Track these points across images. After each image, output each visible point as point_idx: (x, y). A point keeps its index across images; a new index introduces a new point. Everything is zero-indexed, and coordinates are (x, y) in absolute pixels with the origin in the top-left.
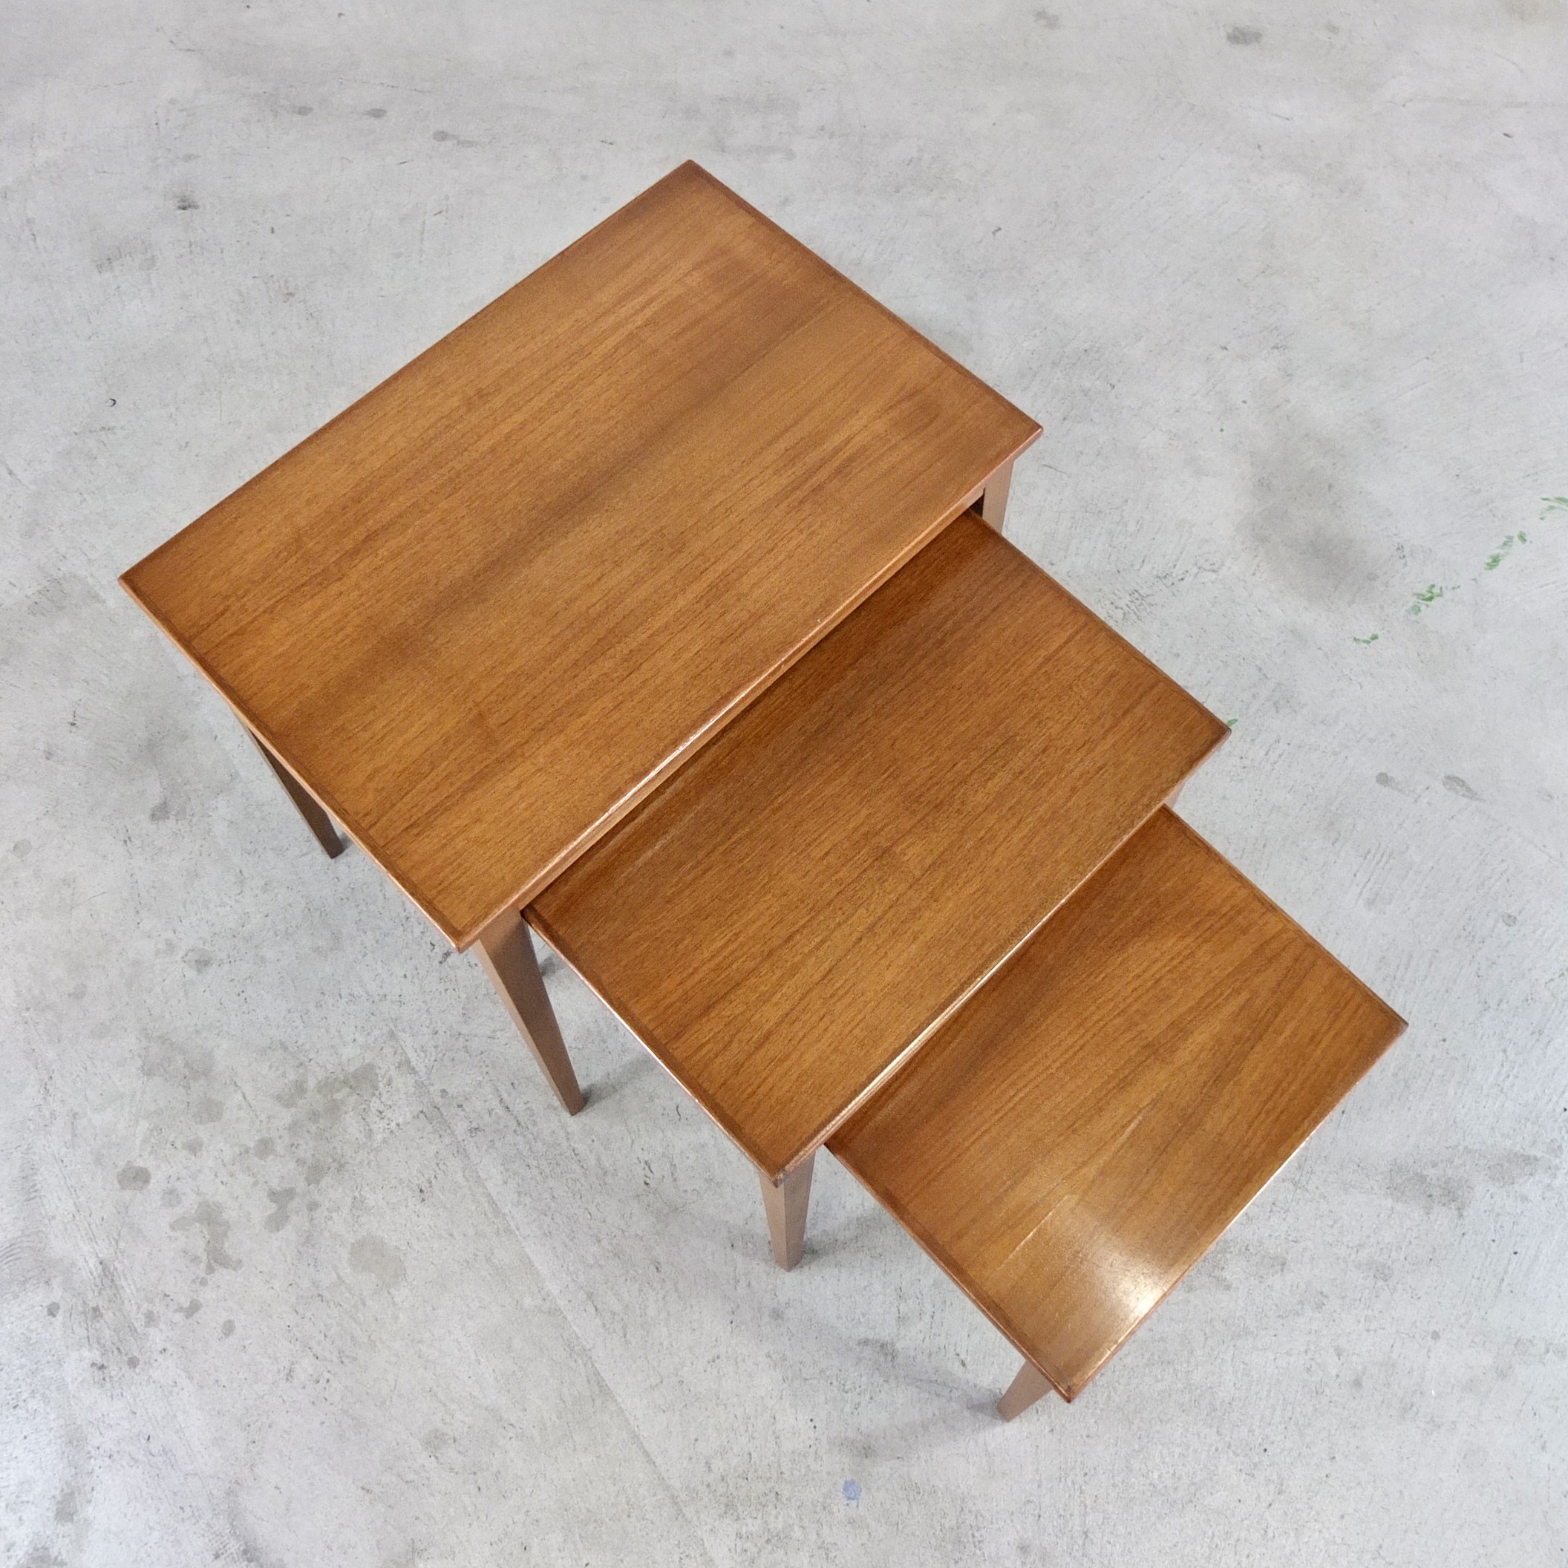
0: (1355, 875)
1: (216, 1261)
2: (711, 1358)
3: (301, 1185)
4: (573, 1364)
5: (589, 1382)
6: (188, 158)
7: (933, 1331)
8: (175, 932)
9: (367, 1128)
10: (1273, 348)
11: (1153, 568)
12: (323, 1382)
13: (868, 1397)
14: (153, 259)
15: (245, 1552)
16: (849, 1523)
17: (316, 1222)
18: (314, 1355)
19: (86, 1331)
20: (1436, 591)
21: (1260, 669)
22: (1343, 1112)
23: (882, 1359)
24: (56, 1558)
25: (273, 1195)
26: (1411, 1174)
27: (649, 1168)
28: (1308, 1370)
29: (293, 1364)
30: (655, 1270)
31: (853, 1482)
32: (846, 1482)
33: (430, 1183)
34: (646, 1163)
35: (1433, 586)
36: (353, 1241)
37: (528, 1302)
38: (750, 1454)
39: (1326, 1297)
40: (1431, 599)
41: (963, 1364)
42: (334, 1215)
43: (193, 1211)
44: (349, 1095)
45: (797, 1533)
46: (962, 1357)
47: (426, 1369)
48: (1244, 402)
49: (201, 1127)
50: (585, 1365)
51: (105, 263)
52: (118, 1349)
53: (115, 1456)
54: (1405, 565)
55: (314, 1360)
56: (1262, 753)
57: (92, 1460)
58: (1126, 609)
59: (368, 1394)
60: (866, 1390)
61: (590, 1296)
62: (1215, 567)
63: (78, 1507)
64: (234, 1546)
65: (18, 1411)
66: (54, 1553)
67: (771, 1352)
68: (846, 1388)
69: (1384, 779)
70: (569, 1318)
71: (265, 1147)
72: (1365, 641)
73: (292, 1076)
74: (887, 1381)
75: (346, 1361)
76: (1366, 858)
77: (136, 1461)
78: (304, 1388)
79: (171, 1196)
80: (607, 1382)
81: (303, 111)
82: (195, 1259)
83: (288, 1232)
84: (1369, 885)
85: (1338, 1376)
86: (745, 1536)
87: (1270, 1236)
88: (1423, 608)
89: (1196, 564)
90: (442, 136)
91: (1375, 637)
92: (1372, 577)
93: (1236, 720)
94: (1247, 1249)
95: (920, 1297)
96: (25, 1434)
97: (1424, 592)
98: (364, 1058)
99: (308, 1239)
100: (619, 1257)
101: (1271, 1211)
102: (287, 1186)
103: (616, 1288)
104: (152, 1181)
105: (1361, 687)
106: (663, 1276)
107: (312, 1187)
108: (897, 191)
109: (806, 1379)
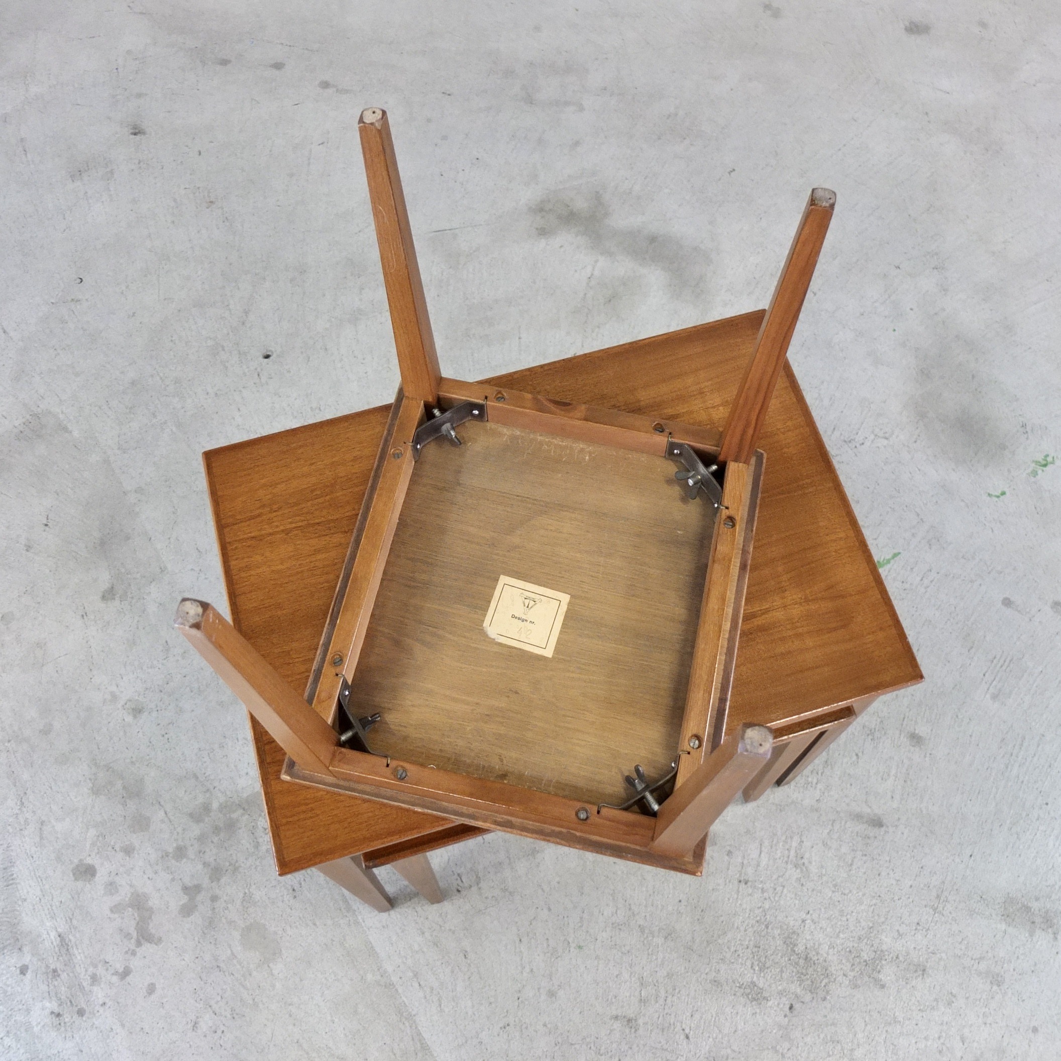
0: (984, 675)
1: (143, 938)
2: (502, 1025)
3: (206, 882)
4: (401, 1025)
5: (413, 1039)
6: (139, 96)
7: (666, 1011)
8: (118, 687)
9: (255, 840)
10: (933, 268)
11: (841, 434)
12: (219, 1032)
14: (112, 172)
17: (217, 911)
18: (213, 1012)
19: (47, 987)
20: (1050, 459)
21: (918, 515)
22: (971, 856)
23: (627, 1031)
25: (185, 889)
26: (1020, 905)
27: (461, 879)
28: (940, 1052)
29: (197, 1017)
30: (463, 957)
33: (301, 884)
34: (459, 875)
35: (1047, 456)
36: (244, 926)
37: (369, 977)
39: (955, 996)
40: (1045, 465)
41: (687, 1037)
42: (229, 906)
43: (127, 899)
44: (243, 815)
46: (687, 1031)
47: (294, 1025)
48: (911, 309)
49: (135, 836)
50: (411, 1027)
51: (77, 173)
52: (71, 1002)
54: (1027, 439)
55: (213, 1015)
56: (919, 579)
59: (252, 1043)
61: (416, 975)
62: (887, 435)
67: (547, 1023)
69: (1007, 602)
70: (400, 991)
71: (180, 852)
72: (996, 496)
73: (201, 799)
74: (631, 1048)
75: (236, 1017)
76: (993, 661)
78: (205, 1036)
79: (112, 888)
80: (427, 1041)
81: (225, 62)
82: (128, 936)
83: (196, 918)
84: (995, 683)
85: (962, 1057)
87: (915, 948)
88: (1040, 472)
89: (873, 432)
90: (325, 85)
91: (1003, 493)
92: (1003, 447)
93: (899, 553)
94: (897, 958)
95: (657, 984)
97: (1040, 460)
98: (254, 788)
99: (211, 924)
100: (437, 946)
101: (916, 929)
102: (196, 882)
103: (434, 969)
104: (98, 875)
105: (993, 531)
106: (469, 962)
107: (214, 884)
108: (659, 139)
109: (572, 1044)
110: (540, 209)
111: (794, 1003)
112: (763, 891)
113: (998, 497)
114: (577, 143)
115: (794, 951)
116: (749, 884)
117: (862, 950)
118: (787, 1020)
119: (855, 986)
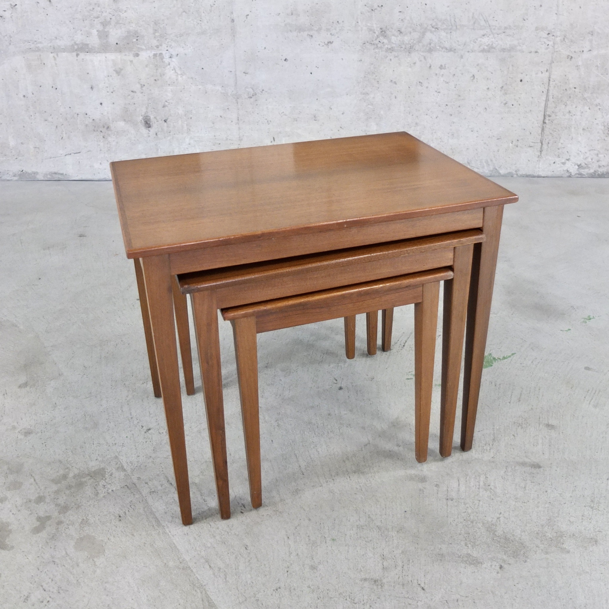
0: (585, 398)
2: (275, 588)
3: (55, 514)
4: (194, 592)
5: (203, 600)
6: (85, 227)
7: (404, 574)
8: (18, 423)
9: (96, 492)
12: (45, 602)
13: (368, 606)
14: (66, 247)
17: (59, 530)
18: (43, 589)
20: (591, 317)
21: (522, 339)
23: (375, 587)
25: (39, 519)
27: (244, 506)
29: (30, 593)
30: (245, 549)
33: (125, 513)
35: (589, 316)
36: (78, 538)
37: (171, 564)
40: (590, 319)
41: (423, 589)
42: (70, 526)
44: (90, 479)
46: (422, 585)
47: (107, 595)
49: (9, 492)
50: (201, 593)
51: (47, 248)
54: (576, 311)
55: (43, 592)
56: (530, 362)
60: (367, 602)
61: (207, 561)
67: (311, 585)
68: (355, 602)
69: (587, 368)
70: (194, 570)
71: (40, 499)
72: (566, 331)
73: (62, 472)
74: (379, 598)
75: (61, 591)
76: (588, 392)
78: (33, 605)
80: (214, 601)
83: (44, 534)
84: (593, 401)
87: (585, 529)
91: (569, 330)
92: (563, 314)
93: (515, 353)
94: (574, 535)
95: (394, 558)
98: (100, 466)
99: (53, 537)
100: (225, 543)
101: (582, 519)
102: (48, 515)
103: (222, 557)
105: (568, 343)
106: (249, 551)
107: (61, 515)
109: (331, 598)
111: (502, 565)
112: (465, 504)
115: (496, 535)
116: (454, 501)
117: (546, 532)
118: (499, 575)
119: (547, 553)
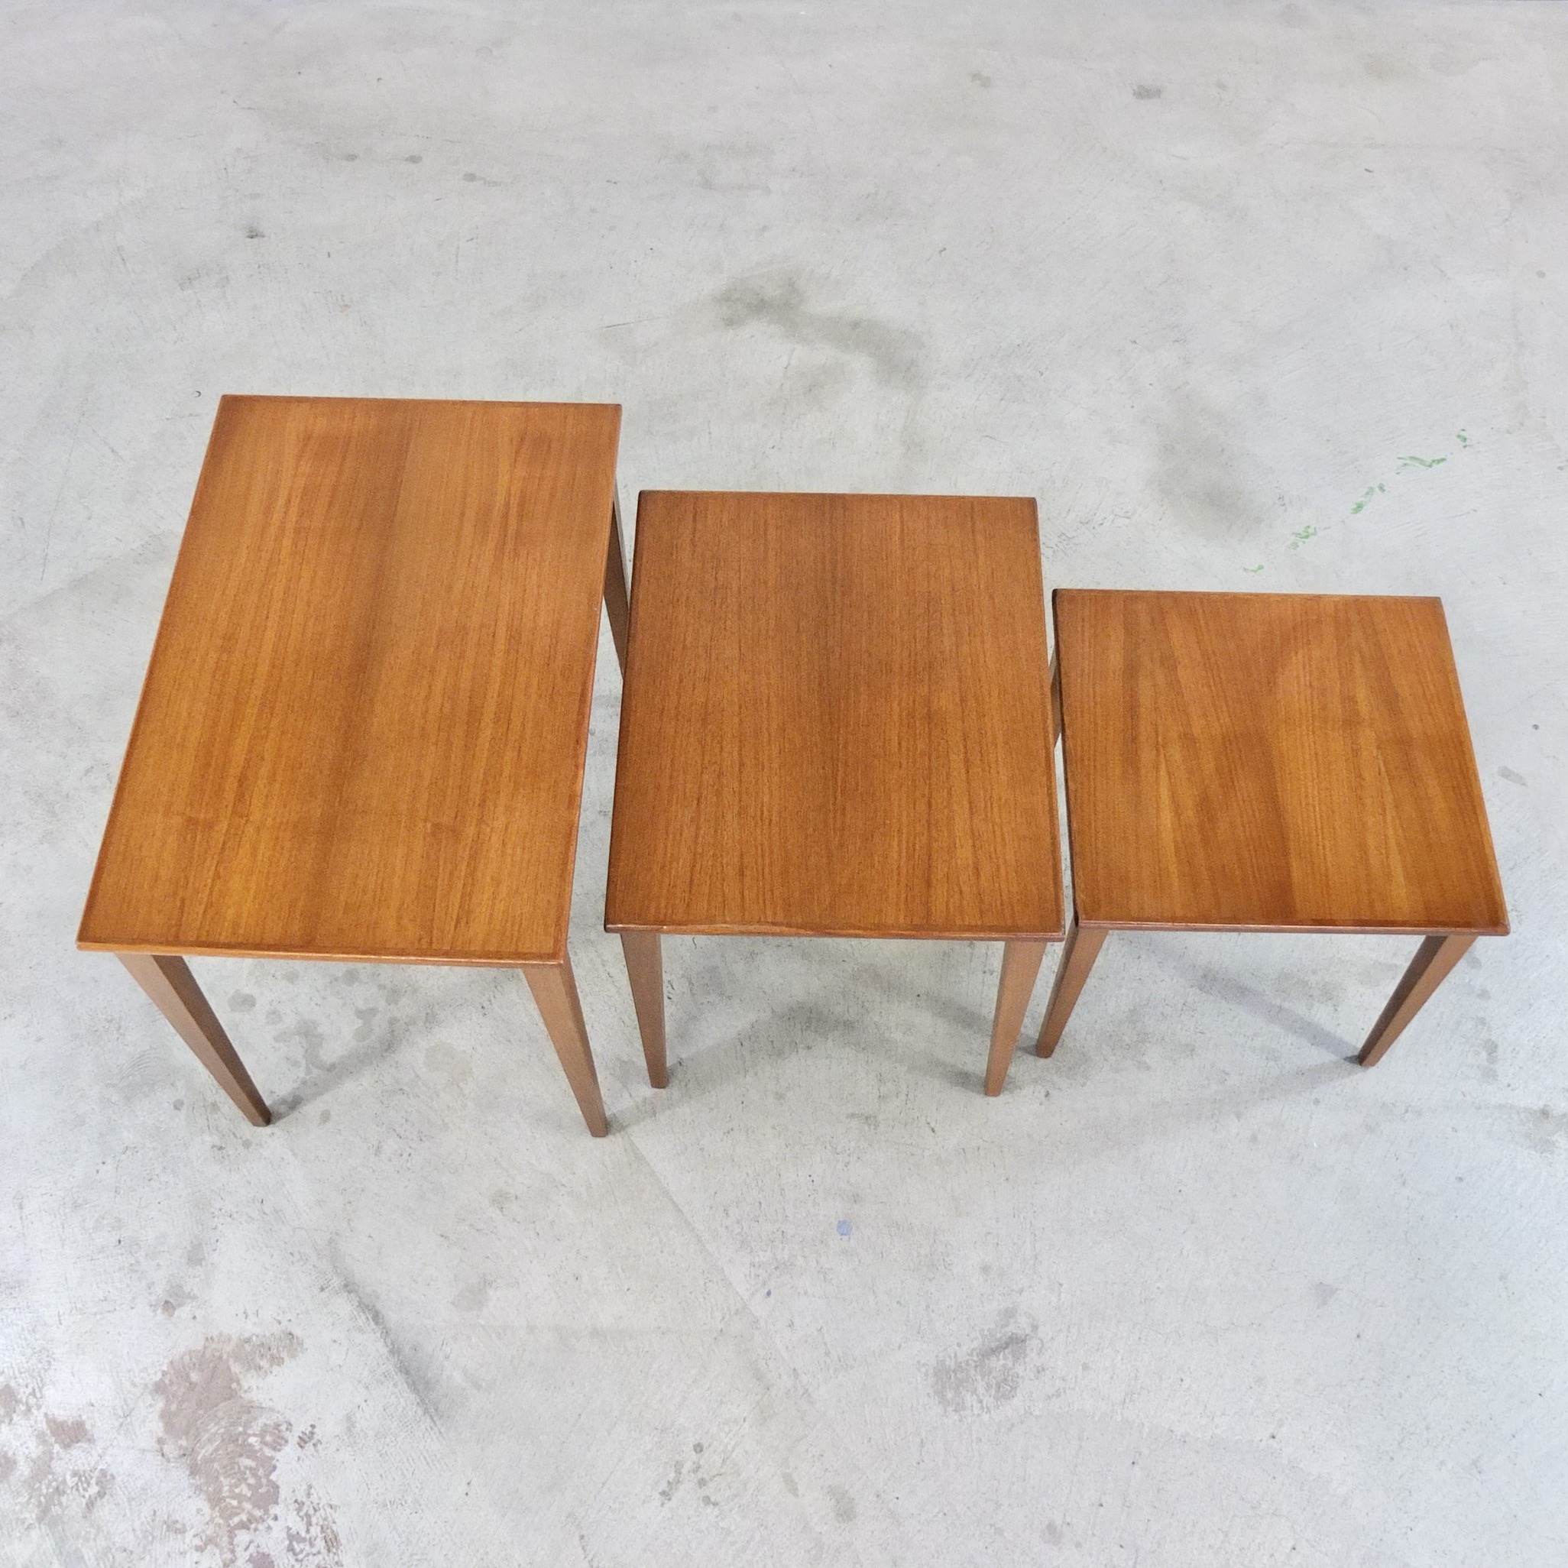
1: (313, 1064)
2: (726, 1130)
3: (382, 1005)
6: (255, 196)
10: (1174, 341)
11: (1077, 516)
12: (405, 1156)
13: (855, 1157)
14: (227, 278)
15: (346, 1286)
16: (843, 1252)
17: (396, 1033)
18: (398, 1135)
19: (206, 1121)
20: (1311, 530)
23: (866, 1128)
24: (189, 1293)
25: (360, 1013)
26: (1296, 979)
27: (672, 986)
28: (1214, 1130)
29: (380, 1142)
30: (679, 1065)
31: (844, 1222)
32: (840, 1222)
33: (490, 1001)
34: (669, 982)
35: (1309, 527)
36: (427, 1047)
38: (760, 1203)
39: (1227, 1074)
40: (1307, 537)
41: (933, 1131)
42: (410, 1027)
43: (293, 1027)
45: (800, 1261)
46: (932, 1125)
47: (491, 1144)
48: (1151, 385)
50: (623, 1138)
51: (188, 281)
52: (234, 1134)
53: (235, 1215)
54: (1286, 511)
55: (398, 1139)
57: (216, 1219)
58: (1055, 548)
59: (443, 1164)
60: (854, 1152)
61: (626, 1086)
62: (1129, 514)
63: (206, 1255)
64: (336, 1282)
65: (152, 1182)
66: (187, 1289)
67: (776, 1125)
68: (838, 1151)
71: (351, 976)
72: (1253, 571)
74: (871, 1145)
77: (253, 1219)
78: (390, 1160)
79: (274, 1015)
80: (641, 1151)
81: (352, 158)
82: (296, 1064)
83: (373, 1042)
85: (1238, 1134)
86: (757, 1265)
88: (1300, 544)
89: (1113, 512)
90: (471, 177)
91: (1261, 567)
92: (1259, 520)
94: (1163, 1039)
95: (896, 1080)
96: (159, 1200)
97: (1300, 532)
99: (390, 1047)
101: (1182, 1010)
102: (371, 1006)
104: (257, 1005)
106: (685, 1069)
107: (392, 1006)
108: (858, 219)
110: (726, 298)
111: (1050, 1091)
113: (1255, 571)
114: (764, 229)
117: (1124, 1034)
118: (1043, 1107)
119: (1117, 1071)
